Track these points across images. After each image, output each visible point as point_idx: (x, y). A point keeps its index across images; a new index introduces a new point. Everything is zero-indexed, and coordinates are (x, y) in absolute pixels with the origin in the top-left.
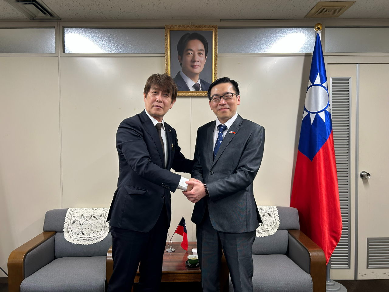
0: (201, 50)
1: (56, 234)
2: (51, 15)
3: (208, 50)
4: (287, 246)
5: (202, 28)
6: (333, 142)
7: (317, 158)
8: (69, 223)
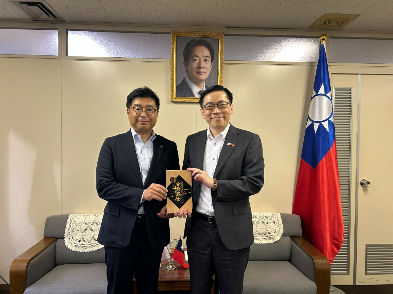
0: (207, 57)
1: (57, 240)
2: (55, 17)
3: (214, 57)
4: (289, 253)
5: (208, 35)
6: (336, 151)
7: (320, 166)
8: (71, 229)
